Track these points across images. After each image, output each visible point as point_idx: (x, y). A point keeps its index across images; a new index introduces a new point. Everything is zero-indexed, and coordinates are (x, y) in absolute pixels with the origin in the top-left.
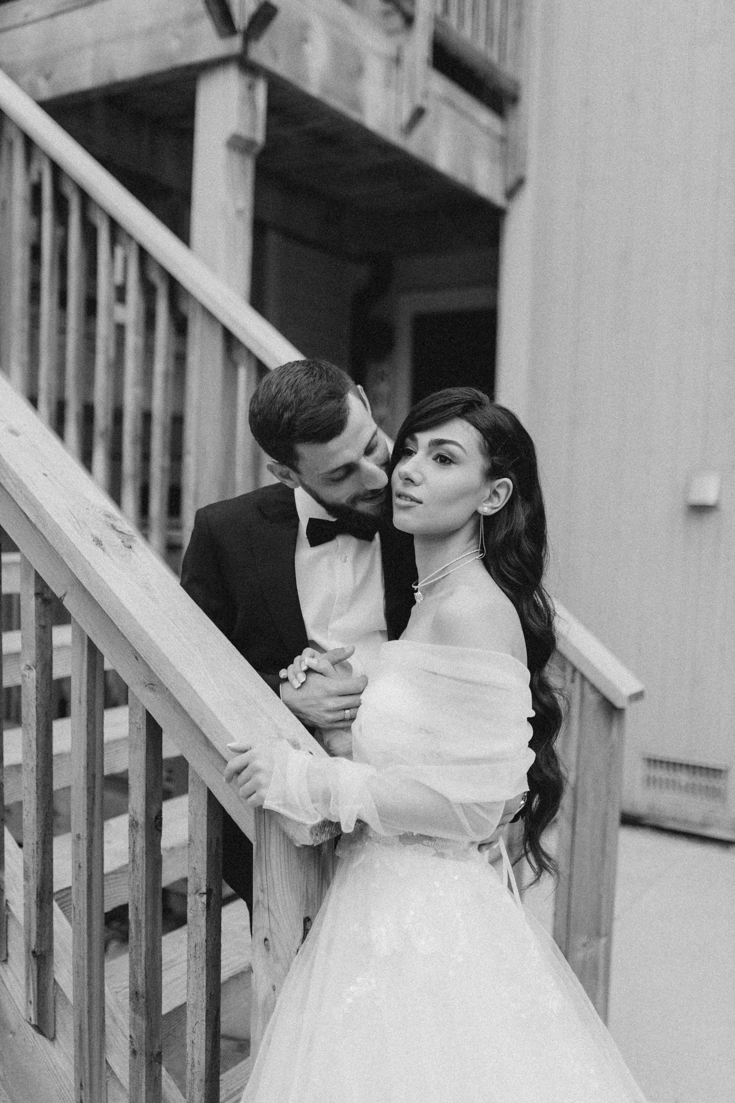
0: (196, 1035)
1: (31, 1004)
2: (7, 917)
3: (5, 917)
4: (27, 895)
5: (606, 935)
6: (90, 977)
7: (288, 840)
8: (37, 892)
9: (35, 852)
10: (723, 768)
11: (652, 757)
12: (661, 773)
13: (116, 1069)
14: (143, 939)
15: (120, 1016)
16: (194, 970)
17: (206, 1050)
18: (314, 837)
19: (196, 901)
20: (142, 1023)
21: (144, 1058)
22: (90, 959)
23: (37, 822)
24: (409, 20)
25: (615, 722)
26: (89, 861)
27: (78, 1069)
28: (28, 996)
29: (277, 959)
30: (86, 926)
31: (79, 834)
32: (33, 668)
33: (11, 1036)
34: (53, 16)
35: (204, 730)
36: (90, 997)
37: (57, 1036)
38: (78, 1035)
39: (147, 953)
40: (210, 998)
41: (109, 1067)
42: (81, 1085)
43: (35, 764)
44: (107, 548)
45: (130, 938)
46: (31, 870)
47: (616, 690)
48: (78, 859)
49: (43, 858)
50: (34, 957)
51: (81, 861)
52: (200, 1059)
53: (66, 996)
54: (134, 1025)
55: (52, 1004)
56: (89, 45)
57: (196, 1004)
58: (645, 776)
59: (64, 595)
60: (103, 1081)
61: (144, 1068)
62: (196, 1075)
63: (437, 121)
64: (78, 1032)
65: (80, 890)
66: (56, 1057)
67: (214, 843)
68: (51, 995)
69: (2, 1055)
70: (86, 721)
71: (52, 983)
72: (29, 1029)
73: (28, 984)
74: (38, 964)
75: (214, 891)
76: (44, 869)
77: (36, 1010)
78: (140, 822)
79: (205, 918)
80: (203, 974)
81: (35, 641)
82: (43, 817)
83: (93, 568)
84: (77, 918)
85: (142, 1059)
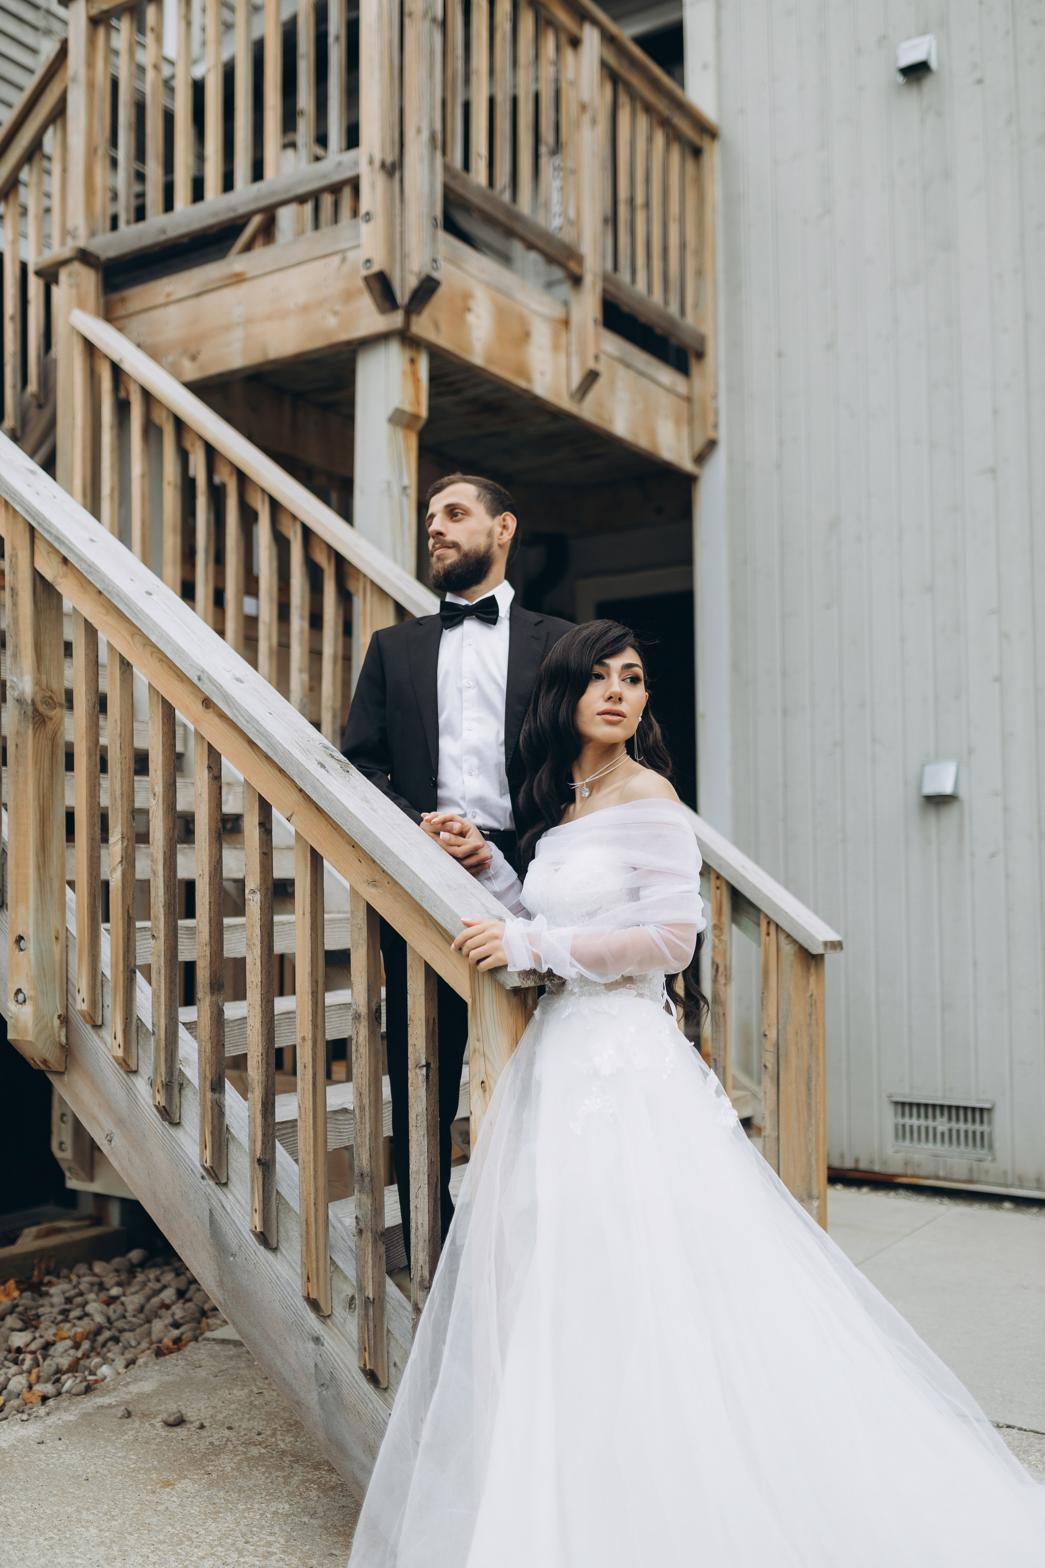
1: (256, 1212)
2: (228, 1139)
3: (225, 1141)
6: (316, 1171)
7: (502, 987)
9: (260, 1063)
10: (988, 1106)
11: (901, 1100)
13: (342, 1266)
17: (429, 1211)
18: (521, 980)
19: (416, 1074)
21: (370, 1234)
22: (315, 1153)
23: (262, 1035)
24: (576, 280)
26: (314, 1059)
27: (304, 1264)
30: (311, 1121)
32: (258, 891)
33: (232, 1259)
34: (198, 294)
36: (316, 1190)
37: (280, 1247)
38: (305, 1229)
39: (370, 1134)
41: (333, 1262)
42: (308, 1278)
43: (260, 980)
44: (330, 770)
46: (256, 1081)
47: (811, 937)
48: (303, 1060)
49: (267, 1070)
50: (259, 1165)
51: (306, 1061)
52: (423, 1221)
53: (288, 1204)
54: (360, 1206)
55: (275, 1213)
56: (238, 324)
57: (419, 1170)
58: (896, 1126)
59: (291, 816)
60: (329, 1275)
61: (370, 1244)
62: (419, 1238)
63: (612, 384)
64: (304, 1226)
65: (306, 1088)
66: (279, 1267)
67: (431, 1021)
68: (274, 1205)
69: (221, 1280)
70: (310, 930)
71: (275, 1193)
72: (251, 1244)
73: (253, 1193)
74: (263, 1172)
75: (432, 1066)
76: (267, 1081)
77: (261, 1217)
78: (363, 1014)
79: (425, 1088)
80: (424, 1140)
81: (259, 866)
82: (267, 1031)
83: (321, 783)
84: (303, 1115)
85: (368, 1236)
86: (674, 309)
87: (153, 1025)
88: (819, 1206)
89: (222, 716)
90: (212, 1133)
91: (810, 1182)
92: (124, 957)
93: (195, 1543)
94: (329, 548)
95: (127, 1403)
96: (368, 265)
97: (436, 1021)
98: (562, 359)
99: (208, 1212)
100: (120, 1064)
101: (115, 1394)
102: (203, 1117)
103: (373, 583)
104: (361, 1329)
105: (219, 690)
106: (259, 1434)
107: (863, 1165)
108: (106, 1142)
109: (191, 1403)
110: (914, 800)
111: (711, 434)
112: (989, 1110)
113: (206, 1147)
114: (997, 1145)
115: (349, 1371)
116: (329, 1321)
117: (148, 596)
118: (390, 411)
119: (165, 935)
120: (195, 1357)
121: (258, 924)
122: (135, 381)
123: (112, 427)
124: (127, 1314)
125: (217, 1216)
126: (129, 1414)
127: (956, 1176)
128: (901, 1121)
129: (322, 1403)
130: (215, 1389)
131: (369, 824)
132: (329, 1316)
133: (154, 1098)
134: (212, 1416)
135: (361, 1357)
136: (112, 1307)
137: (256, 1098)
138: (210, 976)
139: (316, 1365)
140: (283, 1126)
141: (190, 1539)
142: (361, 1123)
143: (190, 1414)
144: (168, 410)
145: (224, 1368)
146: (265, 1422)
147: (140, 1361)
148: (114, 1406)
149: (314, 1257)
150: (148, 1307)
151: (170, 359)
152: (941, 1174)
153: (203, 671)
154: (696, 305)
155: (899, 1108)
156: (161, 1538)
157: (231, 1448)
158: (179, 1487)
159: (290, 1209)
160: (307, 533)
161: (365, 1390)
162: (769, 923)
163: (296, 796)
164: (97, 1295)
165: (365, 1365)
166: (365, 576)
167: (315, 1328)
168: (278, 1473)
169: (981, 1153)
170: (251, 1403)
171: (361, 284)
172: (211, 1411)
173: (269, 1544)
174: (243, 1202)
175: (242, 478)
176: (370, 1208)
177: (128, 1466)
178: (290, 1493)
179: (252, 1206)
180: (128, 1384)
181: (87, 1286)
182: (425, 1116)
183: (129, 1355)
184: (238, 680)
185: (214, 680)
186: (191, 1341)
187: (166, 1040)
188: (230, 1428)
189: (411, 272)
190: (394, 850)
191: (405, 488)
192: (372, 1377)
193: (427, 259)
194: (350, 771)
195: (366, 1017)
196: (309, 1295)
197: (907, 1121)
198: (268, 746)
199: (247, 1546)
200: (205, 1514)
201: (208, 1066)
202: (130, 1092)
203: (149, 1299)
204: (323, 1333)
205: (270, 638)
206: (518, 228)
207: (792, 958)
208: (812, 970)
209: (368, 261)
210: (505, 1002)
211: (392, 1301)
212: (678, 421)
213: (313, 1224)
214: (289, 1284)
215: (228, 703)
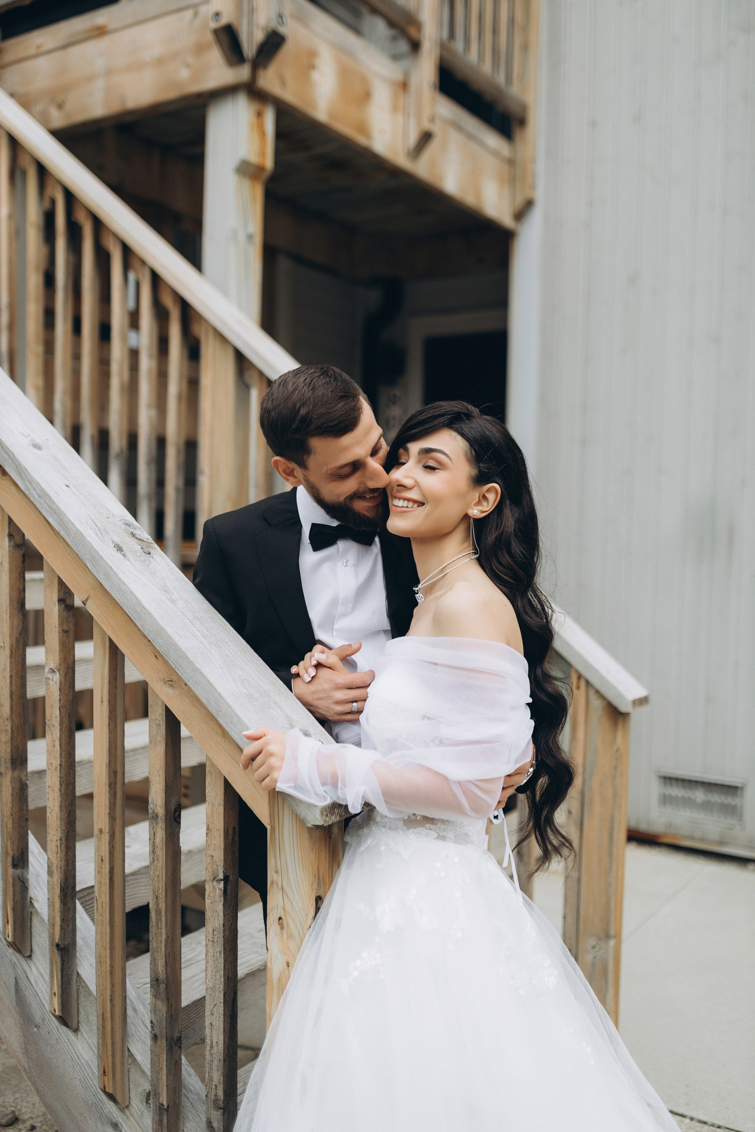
0: (215, 1018)
1: (55, 996)
2: (31, 913)
3: (29, 914)
4: (50, 889)
5: (615, 937)
6: (112, 966)
7: (301, 821)
8: (61, 886)
9: (59, 848)
10: (739, 785)
11: (667, 775)
12: (676, 791)
13: (138, 1057)
14: (164, 927)
15: (140, 1007)
16: (212, 954)
17: (224, 1031)
18: (324, 817)
19: (214, 887)
20: (163, 1008)
21: (164, 1041)
22: (112, 949)
23: (61, 819)
24: (415, 46)
25: (620, 726)
26: (111, 854)
27: (100, 1057)
28: (52, 988)
29: (290, 936)
30: (108, 917)
31: (101, 829)
32: (57, 671)
33: (35, 1029)
34: (65, 47)
35: (221, 721)
36: (113, 985)
37: (81, 1027)
38: (101, 1023)
39: (166, 941)
40: (228, 981)
41: (131, 1055)
42: (104, 1072)
43: (59, 763)
44: (128, 554)
45: (150, 927)
47: (620, 695)
48: (100, 854)
49: (67, 854)
50: (58, 950)
51: (103, 854)
52: (218, 1040)
53: (88, 988)
54: (155, 1011)
55: (75, 997)
56: (100, 75)
57: (215, 986)
58: (659, 795)
59: (87, 599)
60: (127, 1067)
61: (165, 1052)
62: (214, 1056)
63: (444, 145)
64: (101, 1020)
65: (103, 882)
66: (80, 1047)
67: (231, 831)
68: (74, 987)
69: (26, 1048)
70: (108, 720)
71: (75, 976)
72: (53, 1021)
73: (52, 977)
74: (61, 957)
75: (231, 878)
76: (67, 865)
77: (60, 1001)
78: (160, 815)
79: (222, 903)
80: (220, 957)
81: (58, 645)
82: (67, 815)
83: (114, 572)
84: (99, 909)
85: (163, 1043)
86: (501, 79)
89: (16, 486)
90: (14, 910)
94: (175, 293)
96: (217, 17)
97: (237, 830)
98: (400, 119)
99: (14, 980)
102: (5, 890)
103: (214, 329)
105: (12, 459)
107: (631, 826)
111: (529, 194)
112: (741, 788)
113: (8, 922)
114: (746, 816)
116: (126, 1111)
118: (237, 161)
121: (57, 705)
125: (22, 986)
127: (710, 839)
128: (663, 791)
131: (163, 623)
132: (127, 1106)
137: (55, 882)
138: (12, 751)
142: (158, 928)
144: (32, 157)
149: (110, 1053)
151: (40, 107)
152: (697, 836)
154: (521, 75)
155: (663, 781)
159: (90, 992)
160: (156, 279)
162: (579, 678)
163: (90, 581)
166: (207, 322)
167: (114, 1114)
169: (732, 822)
171: (210, 37)
174: (45, 980)
175: (98, 223)
176: (165, 1015)
179: (51, 989)
182: (222, 932)
184: (36, 446)
185: (7, 447)
189: (258, 26)
190: (189, 655)
191: (250, 236)
193: (273, 13)
194: (152, 552)
195: (163, 818)
196: (105, 1088)
197: (668, 792)
198: (60, 525)
201: (9, 842)
204: (121, 1122)
205: (121, 374)
207: (600, 713)
209: (217, 15)
210: (306, 839)
211: (190, 1096)
212: (500, 182)
213: (109, 1020)
214: (90, 1066)
215: (20, 474)
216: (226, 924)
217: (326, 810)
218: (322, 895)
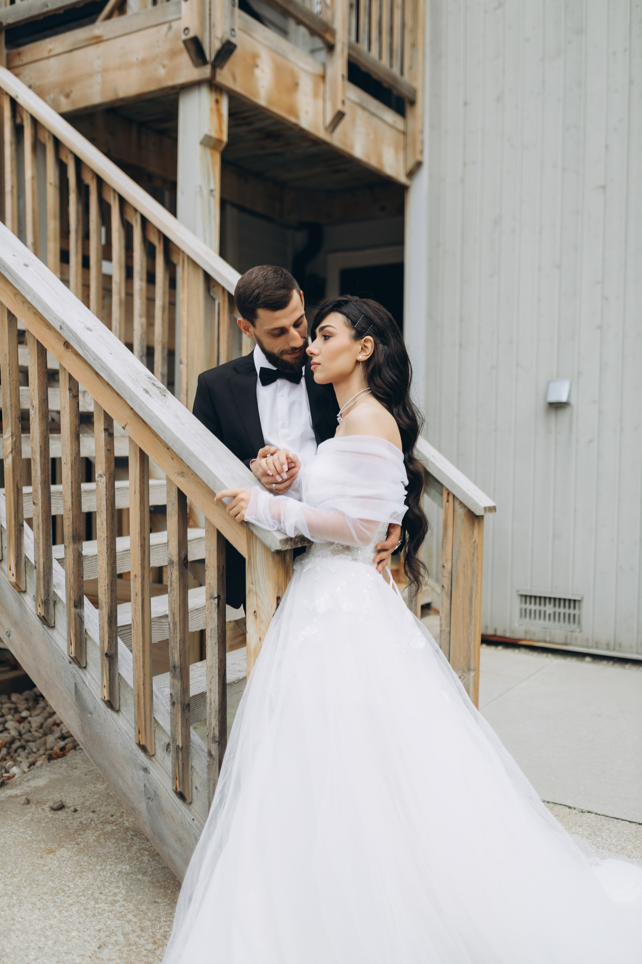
0: (212, 685)
1: (105, 688)
2: (86, 638)
5: (474, 670)
6: (144, 663)
7: (266, 548)
9: (107, 590)
10: (577, 598)
11: (524, 594)
12: (532, 606)
13: (161, 723)
16: (210, 646)
17: (219, 693)
18: (282, 545)
19: (211, 603)
21: (180, 705)
22: (144, 651)
23: (108, 572)
24: (330, 48)
26: (143, 590)
27: (136, 722)
29: (261, 622)
30: (141, 630)
31: (135, 574)
32: (104, 475)
33: (89, 715)
34: (71, 51)
36: (144, 675)
37: (121, 709)
39: (180, 641)
40: (220, 662)
41: (156, 721)
42: (139, 732)
43: (106, 535)
44: (152, 395)
46: (104, 602)
47: (476, 504)
48: (135, 590)
49: (111, 595)
50: (107, 657)
51: (137, 591)
52: (215, 699)
53: (126, 682)
54: (173, 687)
55: (118, 688)
56: (98, 72)
57: (212, 665)
58: (521, 610)
59: (126, 426)
60: (153, 729)
61: (180, 712)
62: (212, 709)
63: (353, 121)
64: (137, 698)
65: (137, 609)
66: (120, 722)
67: (221, 568)
68: (117, 683)
69: (83, 729)
70: (139, 504)
71: (117, 675)
72: (102, 706)
73: (103, 675)
74: (109, 662)
75: (222, 597)
76: (112, 602)
77: (108, 691)
78: (175, 561)
79: (216, 612)
80: (216, 646)
81: (104, 458)
82: (111, 570)
83: (145, 405)
84: (135, 627)
85: (179, 707)
86: (396, 70)
87: (35, 562)
88: (474, 675)
89: (77, 354)
90: (75, 635)
91: (469, 660)
92: (15, 516)
93: (67, 894)
94: (159, 232)
95: (28, 794)
96: (186, 32)
97: (225, 567)
98: (320, 102)
99: (74, 685)
100: (14, 587)
101: (20, 787)
102: (69, 624)
103: (189, 257)
104: (174, 765)
105: (75, 337)
106: (112, 816)
107: (500, 633)
108: (6, 636)
109: (69, 794)
110: (542, 406)
111: (419, 158)
112: (579, 601)
113: (71, 644)
114: (583, 622)
115: (167, 790)
116: (153, 759)
117: (26, 267)
118: (201, 136)
119: (42, 503)
120: (73, 761)
121: (104, 498)
122: (27, 112)
123: (11, 144)
124: (32, 730)
125: (80, 688)
126: (28, 802)
127: (557, 640)
128: (524, 606)
129: (149, 809)
130: (85, 784)
131: (178, 435)
132: (153, 755)
133: (37, 610)
134: (82, 803)
135: (174, 783)
136: (22, 724)
137: (104, 613)
138: (73, 531)
139: (145, 785)
140: (124, 628)
141: (64, 891)
142: (174, 633)
143: (68, 802)
144: (49, 132)
145: (91, 769)
146: (116, 808)
147: (38, 764)
148: (19, 796)
149: (143, 718)
150: (45, 725)
151: (52, 96)
152: (548, 639)
153: (63, 323)
154: (411, 68)
155: (523, 599)
156: (45, 890)
157: (94, 825)
158: (58, 853)
159: (127, 685)
160: (144, 221)
161: (177, 803)
162: (448, 494)
163: (128, 412)
164: (13, 716)
165: (176, 789)
166: (183, 252)
167: (144, 762)
168: (123, 844)
169: (573, 627)
170: (108, 794)
171: (182, 45)
172: (82, 800)
173: (115, 894)
174: (97, 679)
175: (100, 182)
176: (180, 688)
177: (26, 839)
178: (130, 858)
179: (102, 684)
180: (29, 780)
181: (7, 710)
182: (216, 630)
183: (31, 760)
184: (89, 329)
185: (71, 329)
186: (71, 749)
187: (44, 572)
188: (93, 812)
189: (217, 38)
190: (195, 453)
191: (212, 191)
192: (182, 796)
193: (228, 29)
194: (167, 395)
195: (177, 563)
196: (139, 742)
197: (528, 606)
198: (109, 377)
199: (101, 896)
200: (75, 873)
201: (72, 591)
202: (21, 605)
203: (46, 719)
204: (149, 766)
205: (120, 293)
206: (291, 9)
207: (463, 517)
208: (476, 525)
209: (187, 29)
210: (270, 559)
211: (195, 746)
212: (396, 149)
213: (142, 697)
214: (127, 733)
215: (81, 346)
216: (219, 626)
217: (283, 541)
218: (281, 596)
